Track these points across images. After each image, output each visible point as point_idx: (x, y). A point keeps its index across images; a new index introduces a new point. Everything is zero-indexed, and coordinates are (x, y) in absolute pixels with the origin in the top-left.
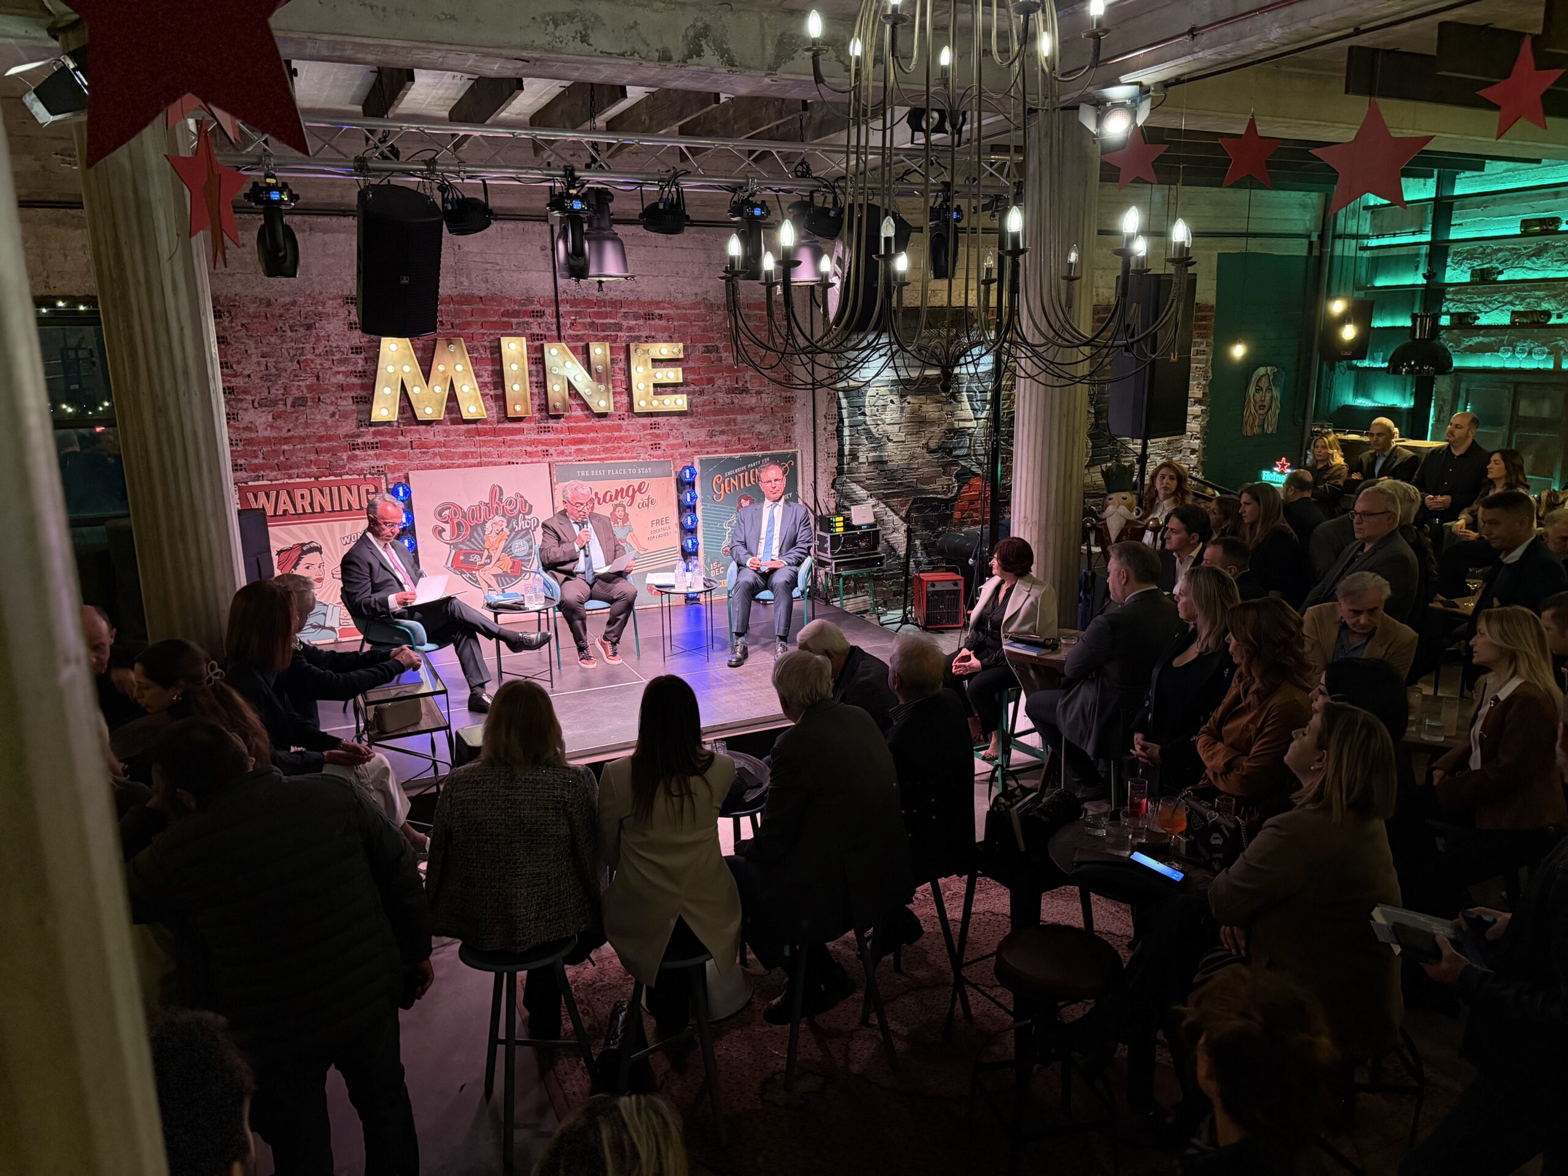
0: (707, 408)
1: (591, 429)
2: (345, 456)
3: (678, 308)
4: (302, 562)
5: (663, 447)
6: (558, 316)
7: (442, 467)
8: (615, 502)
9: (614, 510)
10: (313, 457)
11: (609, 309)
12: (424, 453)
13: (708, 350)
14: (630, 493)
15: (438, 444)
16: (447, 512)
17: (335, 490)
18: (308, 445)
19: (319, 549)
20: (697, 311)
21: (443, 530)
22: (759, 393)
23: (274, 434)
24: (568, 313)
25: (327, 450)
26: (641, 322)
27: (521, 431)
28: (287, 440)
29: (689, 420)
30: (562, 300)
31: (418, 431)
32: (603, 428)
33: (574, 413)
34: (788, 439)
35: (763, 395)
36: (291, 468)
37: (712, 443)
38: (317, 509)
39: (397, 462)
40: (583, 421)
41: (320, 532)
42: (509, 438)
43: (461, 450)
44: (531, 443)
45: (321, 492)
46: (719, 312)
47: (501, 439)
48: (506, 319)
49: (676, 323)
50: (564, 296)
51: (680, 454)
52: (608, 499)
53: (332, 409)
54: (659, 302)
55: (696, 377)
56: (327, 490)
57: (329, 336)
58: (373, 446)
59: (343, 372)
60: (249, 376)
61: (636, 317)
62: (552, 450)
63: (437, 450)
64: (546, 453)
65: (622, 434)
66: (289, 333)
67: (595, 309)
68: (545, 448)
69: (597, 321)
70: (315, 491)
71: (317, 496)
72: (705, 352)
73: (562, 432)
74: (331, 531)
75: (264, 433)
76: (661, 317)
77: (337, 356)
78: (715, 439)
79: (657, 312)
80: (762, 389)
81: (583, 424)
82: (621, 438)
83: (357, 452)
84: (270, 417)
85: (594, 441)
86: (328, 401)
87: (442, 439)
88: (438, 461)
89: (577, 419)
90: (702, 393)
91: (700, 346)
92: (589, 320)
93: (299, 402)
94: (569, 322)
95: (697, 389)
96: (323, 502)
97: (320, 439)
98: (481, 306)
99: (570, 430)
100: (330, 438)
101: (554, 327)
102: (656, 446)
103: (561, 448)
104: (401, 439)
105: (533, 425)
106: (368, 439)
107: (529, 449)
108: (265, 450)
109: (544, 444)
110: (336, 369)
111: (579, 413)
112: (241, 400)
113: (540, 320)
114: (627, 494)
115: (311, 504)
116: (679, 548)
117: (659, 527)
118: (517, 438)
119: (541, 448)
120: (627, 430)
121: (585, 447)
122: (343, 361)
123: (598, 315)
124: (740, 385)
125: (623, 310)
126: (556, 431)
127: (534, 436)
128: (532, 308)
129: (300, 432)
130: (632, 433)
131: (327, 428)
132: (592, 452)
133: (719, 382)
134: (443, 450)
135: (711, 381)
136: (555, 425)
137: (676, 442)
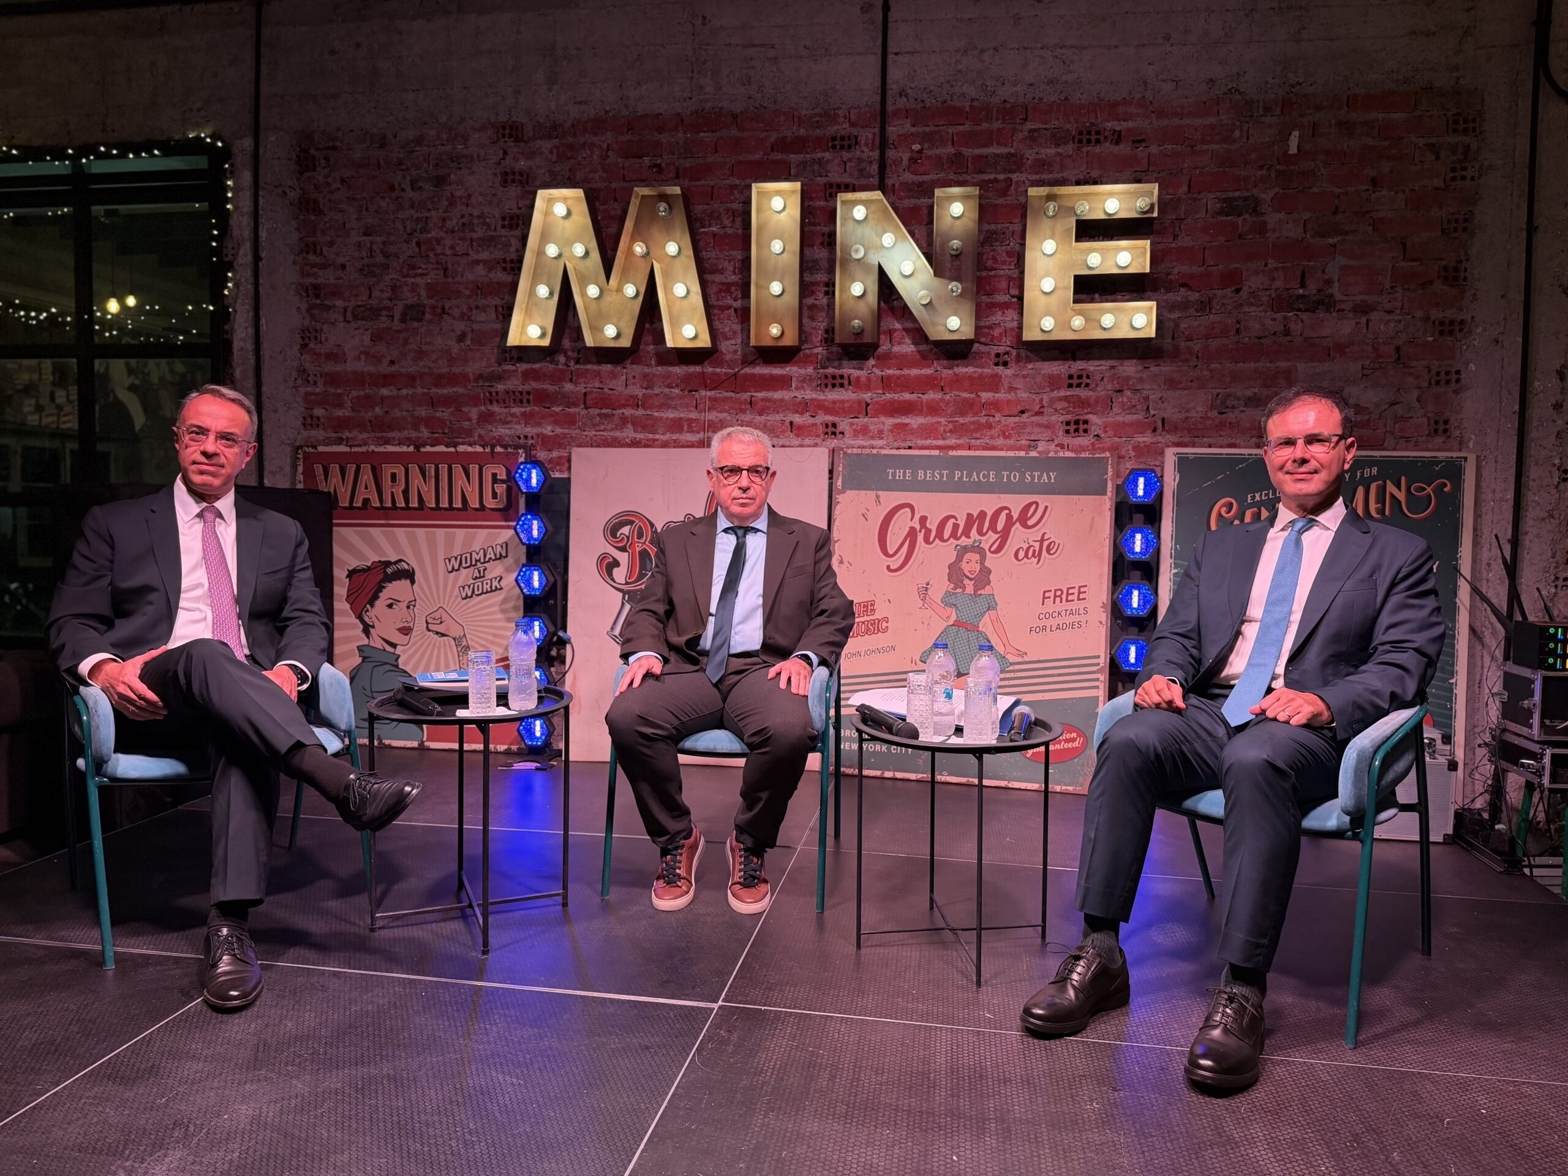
0: (1215, 344)
1: (930, 383)
2: (474, 413)
3: (1161, 114)
4: (384, 595)
5: (1094, 430)
6: (883, 144)
7: (635, 444)
8: (964, 541)
9: (959, 558)
10: (423, 412)
11: (997, 125)
12: (606, 416)
13: (1230, 208)
14: (1000, 525)
15: (634, 402)
16: (626, 530)
17: (444, 469)
18: (419, 390)
19: (409, 575)
20: (1211, 120)
21: (616, 563)
22: (1364, 309)
23: (371, 368)
24: (906, 139)
25: (447, 401)
26: (1069, 149)
27: (784, 382)
28: (387, 379)
29: (1166, 369)
30: (896, 113)
31: (598, 374)
32: (957, 382)
33: (896, 349)
34: (1441, 428)
35: (1374, 316)
36: (390, 428)
37: (1221, 426)
38: (414, 503)
39: (558, 430)
40: (913, 364)
41: (413, 542)
42: (760, 395)
43: (671, 414)
44: (803, 407)
45: (423, 473)
46: (1268, 119)
47: (746, 396)
48: (777, 156)
49: (1154, 149)
50: (902, 103)
51: (1136, 448)
52: (947, 533)
53: (460, 326)
54: (1115, 105)
55: (1195, 269)
56: (431, 469)
57: (469, 196)
58: (519, 398)
59: (485, 262)
60: (343, 267)
61: (1057, 139)
62: (844, 424)
63: (628, 412)
64: (832, 431)
65: (1001, 396)
66: (410, 193)
67: (967, 127)
68: (830, 418)
69: (968, 152)
70: (414, 469)
71: (416, 481)
72: (1221, 212)
73: (868, 387)
74: (432, 543)
75: (354, 365)
76: (1118, 138)
77: (479, 233)
78: (1231, 416)
79: (1109, 125)
80: (1371, 299)
81: (915, 372)
82: (996, 405)
83: (495, 408)
84: (367, 339)
85: (933, 409)
86: (456, 312)
87: (639, 392)
88: (629, 433)
89: (903, 361)
90: (1205, 306)
91: (1210, 200)
92: (950, 150)
93: (414, 313)
94: (906, 157)
95: (1194, 296)
96: (424, 489)
97: (439, 380)
98: (735, 132)
99: (886, 383)
100: (453, 380)
101: (875, 167)
102: (1077, 427)
103: (863, 420)
104: (569, 387)
105: (810, 370)
106: (514, 384)
107: (797, 419)
108: (354, 393)
109: (829, 411)
110: (474, 256)
111: (907, 348)
112: (329, 308)
113: (846, 155)
114: (993, 527)
115: (406, 492)
116: (1103, 661)
117: (1060, 607)
118: (777, 395)
119: (823, 418)
120: (1011, 389)
121: (915, 421)
122: (487, 242)
123: (971, 139)
124: (1312, 287)
125: (1029, 125)
126: (857, 384)
127: (809, 394)
128: (832, 130)
129: (408, 367)
130: (1023, 395)
131: (452, 361)
132: (928, 431)
133: (1254, 282)
134: (640, 412)
135: (1232, 280)
136: (855, 373)
137: (1129, 418)
